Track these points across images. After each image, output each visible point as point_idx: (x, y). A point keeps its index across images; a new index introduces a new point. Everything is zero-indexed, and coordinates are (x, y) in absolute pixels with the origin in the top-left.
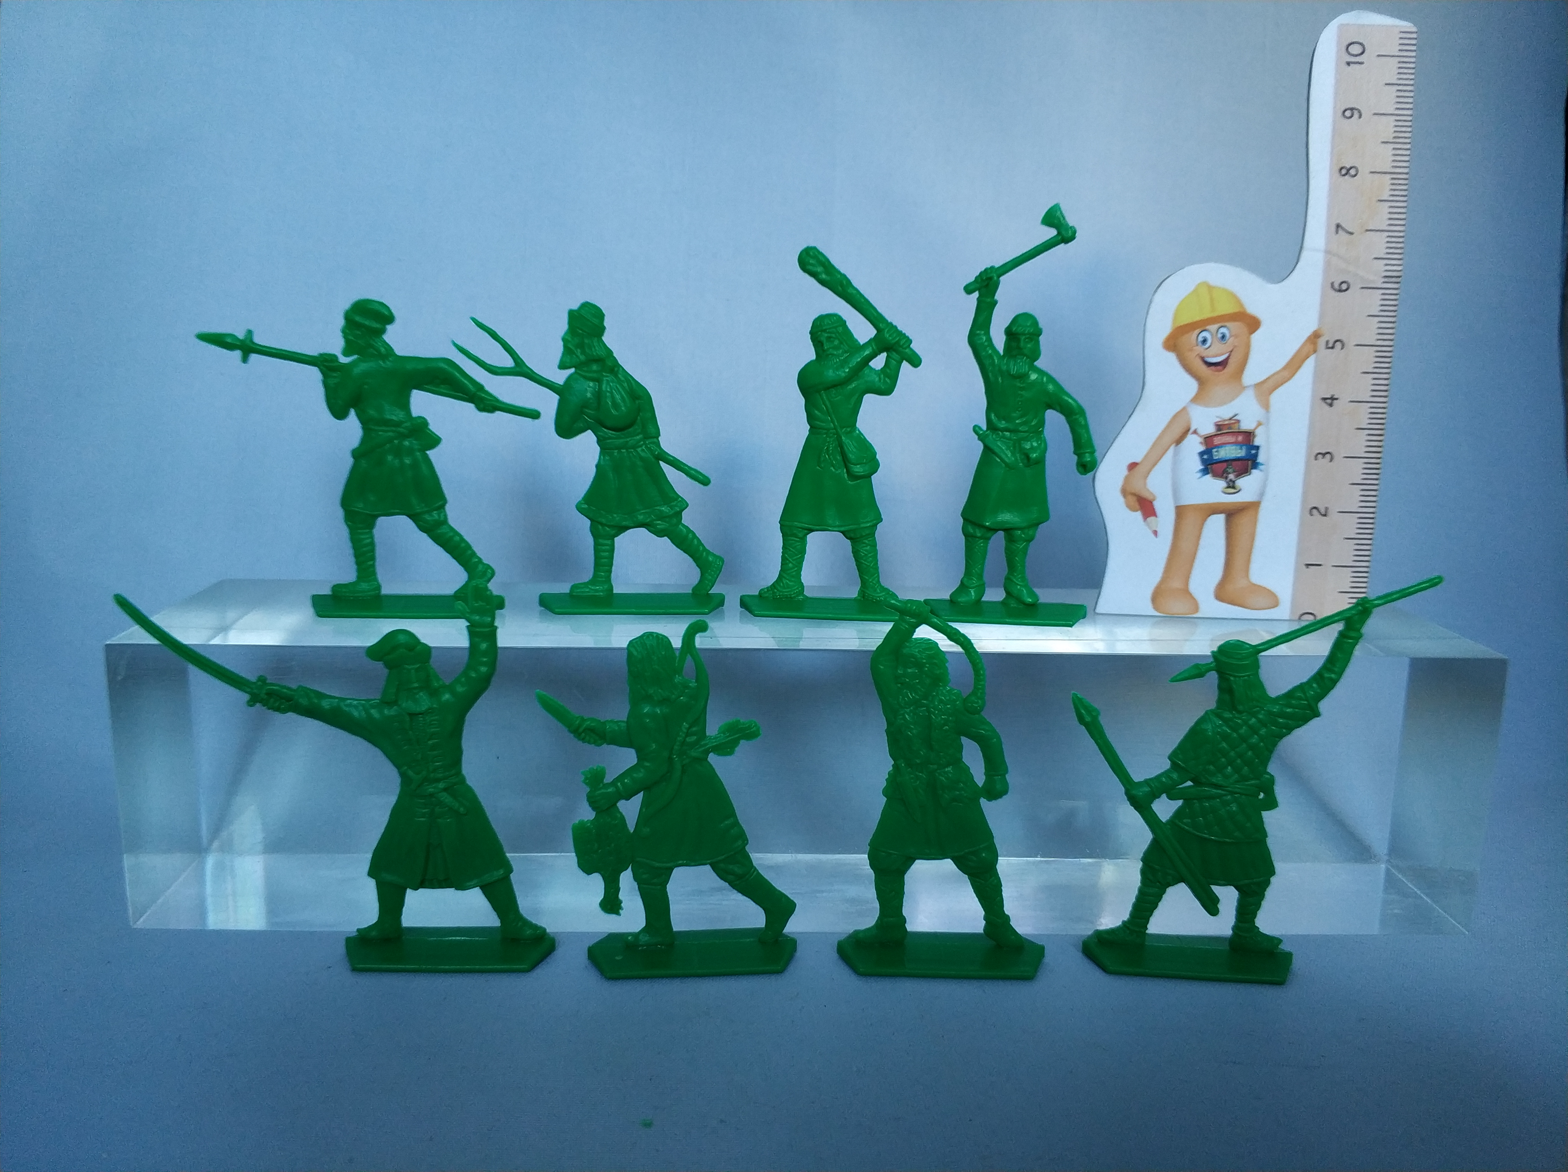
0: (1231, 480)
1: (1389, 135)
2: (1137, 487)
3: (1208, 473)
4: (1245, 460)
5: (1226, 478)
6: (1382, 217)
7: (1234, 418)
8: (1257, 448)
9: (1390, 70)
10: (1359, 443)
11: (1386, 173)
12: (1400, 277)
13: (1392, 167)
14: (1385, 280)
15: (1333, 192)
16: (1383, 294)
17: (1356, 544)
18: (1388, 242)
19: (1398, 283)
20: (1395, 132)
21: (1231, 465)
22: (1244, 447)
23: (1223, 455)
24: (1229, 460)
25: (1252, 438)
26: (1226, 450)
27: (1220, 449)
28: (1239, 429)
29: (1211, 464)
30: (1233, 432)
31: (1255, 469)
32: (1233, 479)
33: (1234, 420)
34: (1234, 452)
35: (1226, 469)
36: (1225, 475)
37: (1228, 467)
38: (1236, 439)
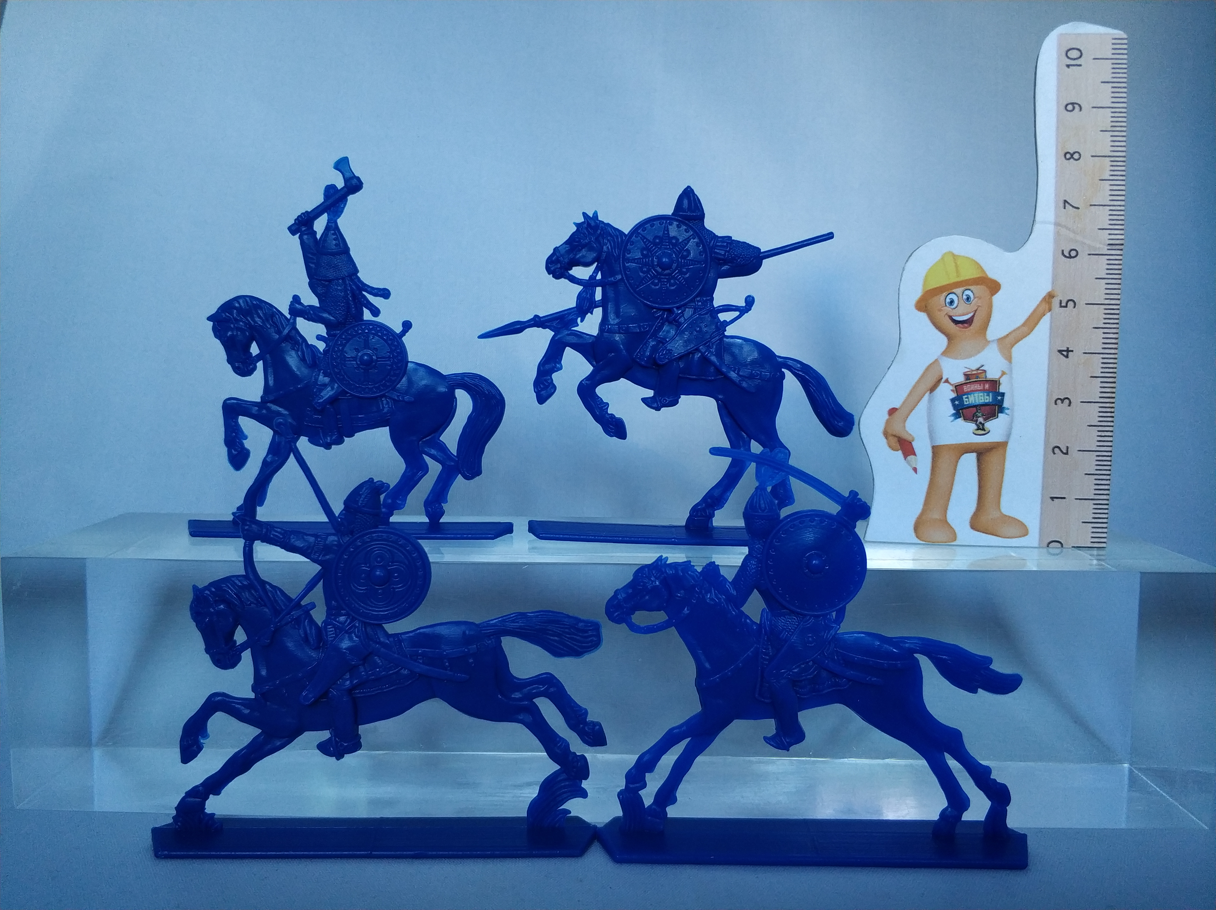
0: (981, 423)
1: (1108, 126)
2: (897, 429)
3: (961, 417)
4: (992, 405)
5: (977, 421)
6: (1104, 194)
7: (980, 369)
8: (1003, 395)
9: (1105, 70)
10: (1094, 390)
11: (1106, 156)
12: (1122, 245)
13: (1111, 151)
14: (1109, 247)
15: (1060, 174)
16: (1108, 260)
17: (1096, 479)
18: (1110, 215)
19: (1122, 250)
20: (1112, 122)
21: (979, 410)
22: (991, 394)
23: (972, 401)
24: (978, 405)
25: (998, 386)
26: (974, 396)
27: (969, 396)
28: (986, 378)
29: (962, 409)
30: (980, 381)
31: (1002, 412)
32: (983, 422)
33: (981, 371)
34: (983, 398)
35: (976, 413)
36: (975, 418)
37: (977, 412)
38: (984, 387)
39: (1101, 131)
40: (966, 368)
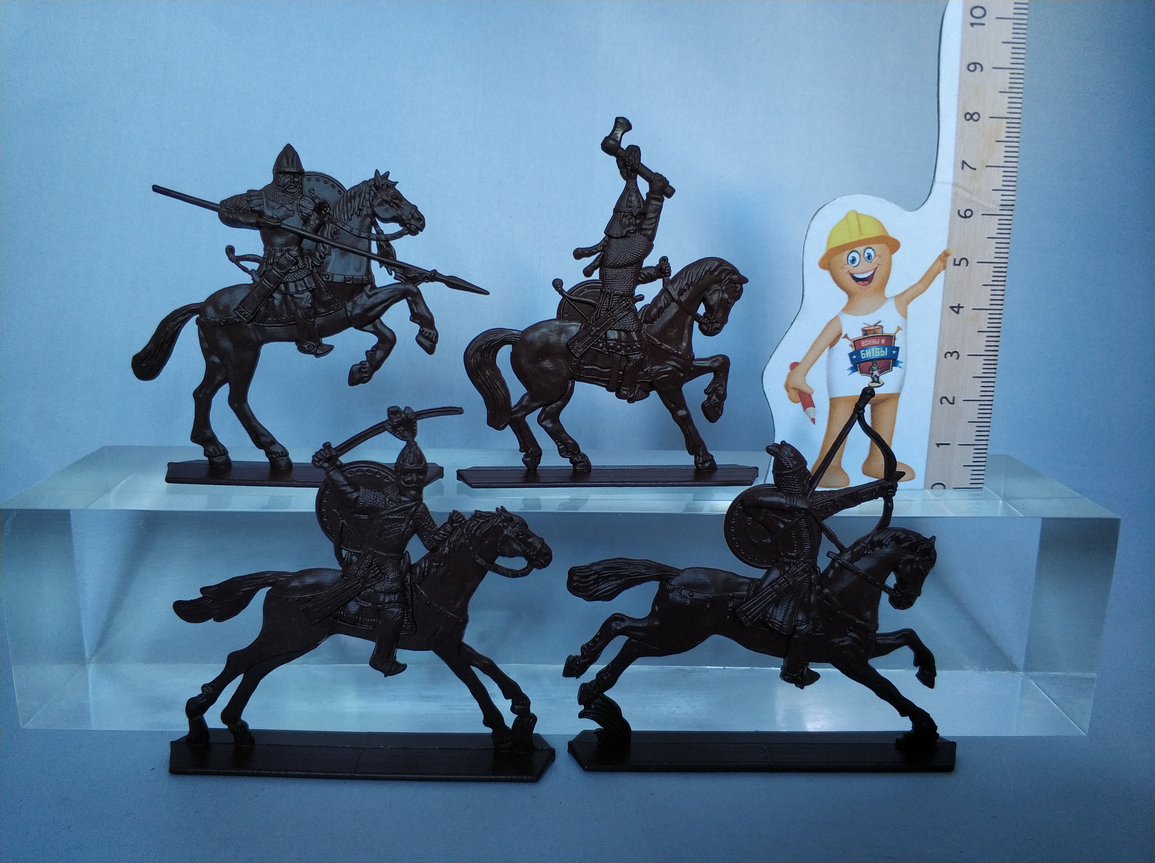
0: (876, 376)
1: (1006, 87)
2: (798, 382)
3: (858, 371)
4: (888, 359)
5: (872, 373)
6: (999, 156)
7: (878, 325)
8: (897, 349)
9: (1006, 30)
10: (980, 344)
11: (1002, 118)
12: (1013, 205)
13: (1008, 113)
14: (1002, 208)
15: (960, 134)
16: (1000, 220)
17: (977, 427)
18: (1004, 176)
19: (1012, 210)
20: (1010, 83)
21: (875, 363)
22: (886, 348)
23: (869, 355)
24: (874, 359)
25: (893, 340)
26: (871, 351)
27: (866, 350)
28: (883, 333)
29: (859, 363)
30: (877, 336)
31: (895, 366)
32: (878, 375)
33: (878, 326)
34: (879, 352)
35: (871, 367)
36: (871, 372)
37: (873, 365)
38: (880, 341)
39: (1000, 92)
40: (864, 324)
